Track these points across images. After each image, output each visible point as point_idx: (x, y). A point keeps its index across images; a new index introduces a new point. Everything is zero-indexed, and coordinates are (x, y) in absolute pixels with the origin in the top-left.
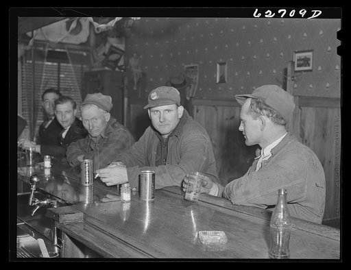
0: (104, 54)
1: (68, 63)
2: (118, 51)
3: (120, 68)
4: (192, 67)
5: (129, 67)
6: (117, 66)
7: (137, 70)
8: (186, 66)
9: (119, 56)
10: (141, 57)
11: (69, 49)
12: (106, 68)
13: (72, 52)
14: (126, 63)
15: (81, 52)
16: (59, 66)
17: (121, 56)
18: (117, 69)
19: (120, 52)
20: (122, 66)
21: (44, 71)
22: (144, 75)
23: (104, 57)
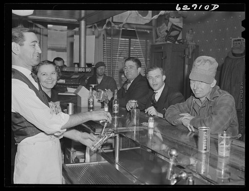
0: (167, 31)
1: (137, 39)
2: (177, 29)
3: (179, 41)
4: (238, 40)
5: (186, 41)
6: (176, 40)
7: (191, 43)
8: (233, 39)
9: (178, 32)
10: (194, 33)
11: (137, 28)
12: (168, 42)
13: (139, 30)
14: (184, 38)
15: (146, 31)
16: (130, 41)
17: (180, 32)
18: (176, 43)
19: (179, 29)
20: (181, 40)
21: (119, 45)
22: (197, 47)
23: (166, 33)
